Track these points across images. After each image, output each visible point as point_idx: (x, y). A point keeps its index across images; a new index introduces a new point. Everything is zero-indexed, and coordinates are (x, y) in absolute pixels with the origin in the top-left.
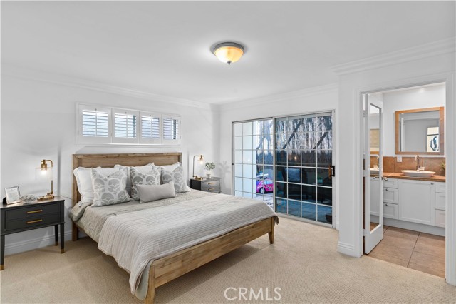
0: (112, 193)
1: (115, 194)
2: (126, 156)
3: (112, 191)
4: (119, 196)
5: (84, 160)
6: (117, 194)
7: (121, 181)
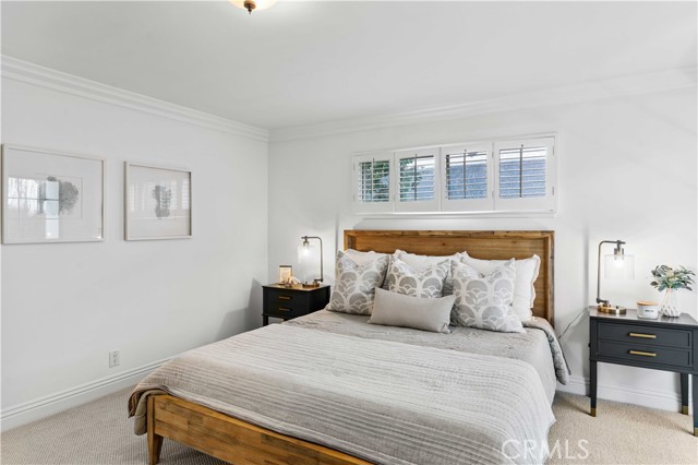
0: (342, 294)
1: (346, 296)
2: (415, 235)
3: (342, 291)
4: (351, 301)
5: (358, 240)
6: (349, 298)
7: (359, 277)
